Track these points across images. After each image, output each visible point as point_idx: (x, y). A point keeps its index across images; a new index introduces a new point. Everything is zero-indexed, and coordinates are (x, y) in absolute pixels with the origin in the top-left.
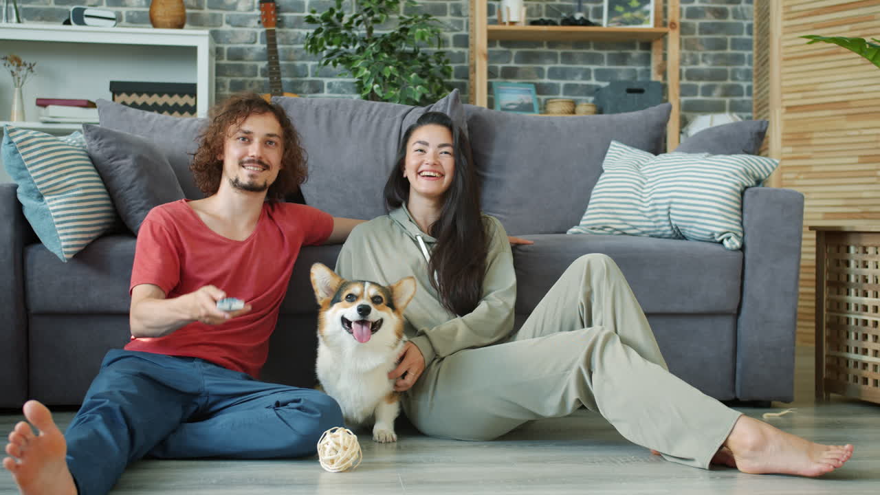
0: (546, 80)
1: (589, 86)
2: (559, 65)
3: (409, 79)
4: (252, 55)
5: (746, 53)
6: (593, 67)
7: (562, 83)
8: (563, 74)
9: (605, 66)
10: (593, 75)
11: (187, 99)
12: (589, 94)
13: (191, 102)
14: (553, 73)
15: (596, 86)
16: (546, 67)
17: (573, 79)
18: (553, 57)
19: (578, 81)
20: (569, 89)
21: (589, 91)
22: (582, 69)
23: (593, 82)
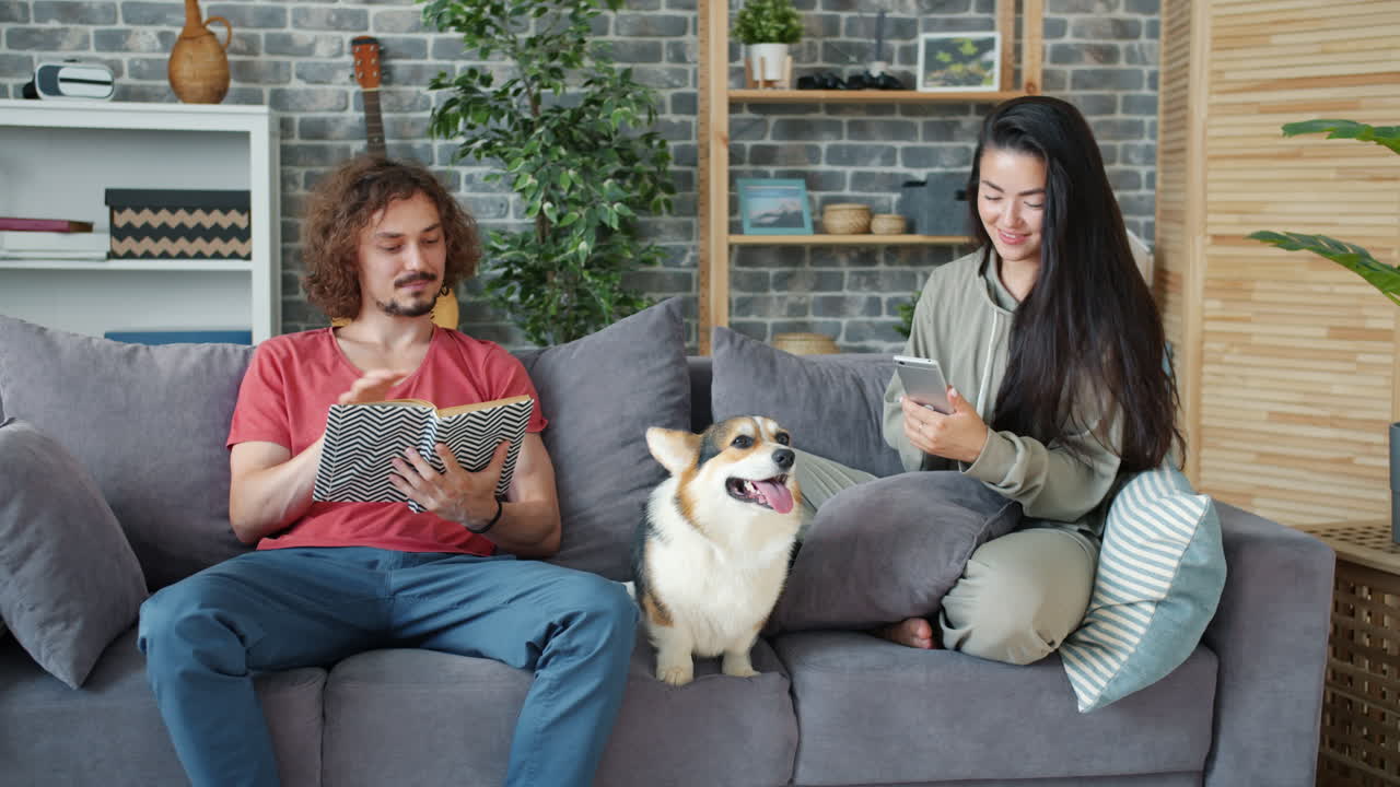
0: (823, 167)
1: (892, 175)
2: (845, 141)
3: (601, 188)
4: (340, 131)
5: (1147, 119)
6: (900, 145)
7: (849, 171)
8: (850, 157)
9: (920, 143)
10: (899, 158)
11: (235, 218)
12: (893, 189)
13: (242, 222)
14: (835, 155)
15: (906, 175)
16: (824, 144)
17: (865, 165)
18: (835, 128)
19: (876, 167)
20: (861, 180)
21: (891, 183)
22: (882, 147)
23: (899, 168)
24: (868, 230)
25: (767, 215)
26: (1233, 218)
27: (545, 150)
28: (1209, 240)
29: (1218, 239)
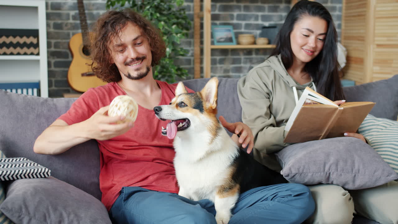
0: (235, 21)
1: (257, 25)
2: (243, 13)
4: (66, 7)
5: (338, 6)
6: (260, 14)
7: (243, 23)
8: (244, 18)
9: (266, 13)
10: (260, 18)
11: (32, 40)
12: (258, 29)
13: (35, 41)
14: (239, 17)
15: (262, 25)
16: (235, 13)
17: (249, 20)
18: (239, 8)
19: (252, 22)
20: (248, 26)
21: (257, 27)
22: (253, 15)
23: (260, 22)
24: (254, 43)
25: (221, 38)
26: (385, 39)
27: (152, 14)
28: (375, 46)
29: (379, 46)
